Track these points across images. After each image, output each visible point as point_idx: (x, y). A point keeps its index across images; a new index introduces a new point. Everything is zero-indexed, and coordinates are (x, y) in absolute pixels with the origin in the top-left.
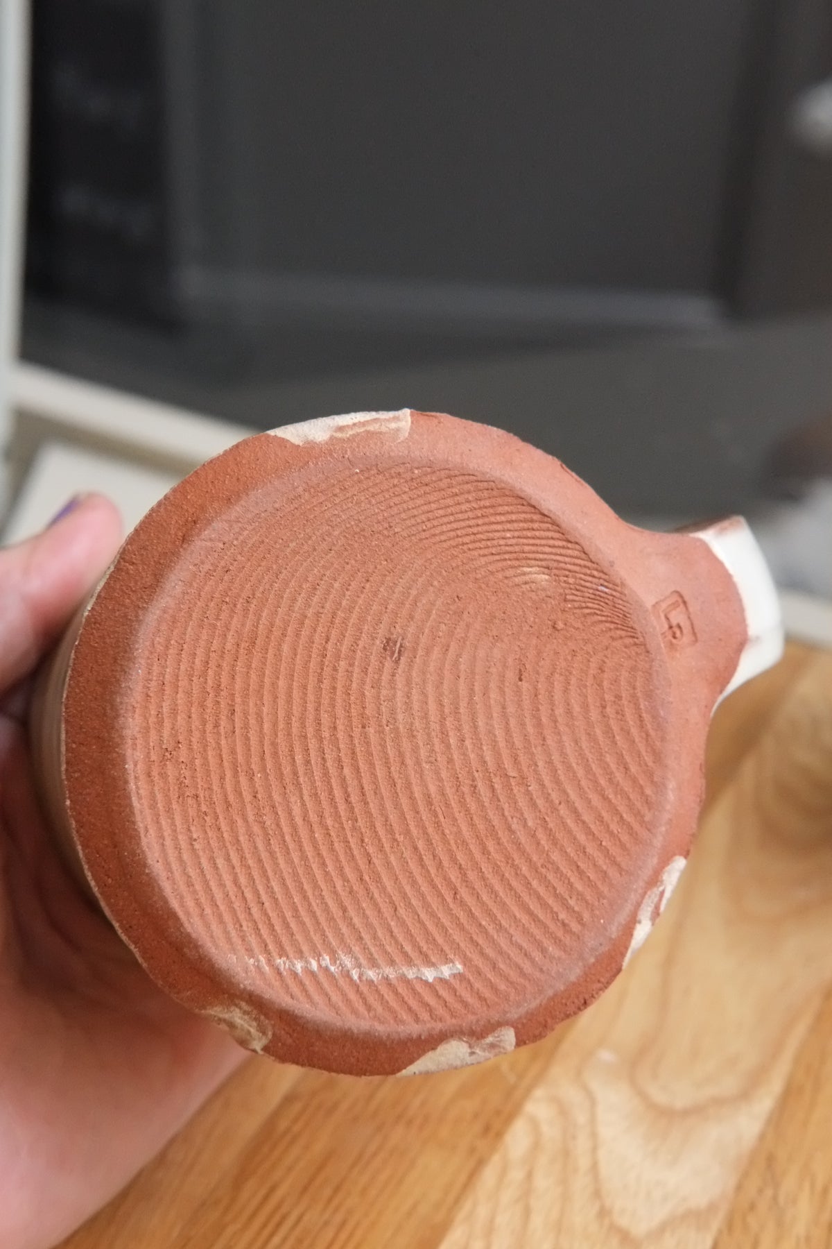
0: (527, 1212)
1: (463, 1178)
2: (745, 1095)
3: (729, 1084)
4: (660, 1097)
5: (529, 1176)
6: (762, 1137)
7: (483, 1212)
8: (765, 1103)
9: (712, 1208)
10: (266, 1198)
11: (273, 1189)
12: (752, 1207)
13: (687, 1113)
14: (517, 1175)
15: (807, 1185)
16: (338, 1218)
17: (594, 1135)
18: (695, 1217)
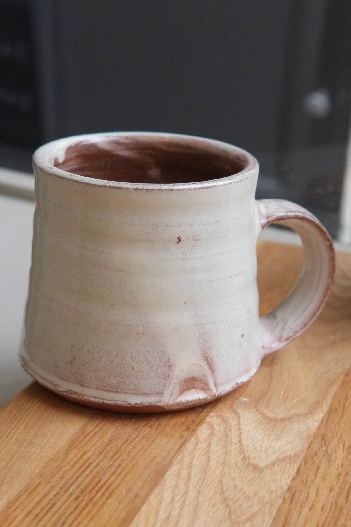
0: (208, 459)
1: (177, 447)
2: (311, 412)
3: (303, 409)
4: (271, 415)
5: (209, 445)
6: (319, 428)
7: (187, 460)
8: (319, 415)
9: (297, 455)
10: (82, 456)
11: (85, 453)
12: (316, 455)
13: (282, 420)
14: (203, 445)
15: (341, 446)
16: (117, 463)
17: (239, 429)
18: (289, 459)
